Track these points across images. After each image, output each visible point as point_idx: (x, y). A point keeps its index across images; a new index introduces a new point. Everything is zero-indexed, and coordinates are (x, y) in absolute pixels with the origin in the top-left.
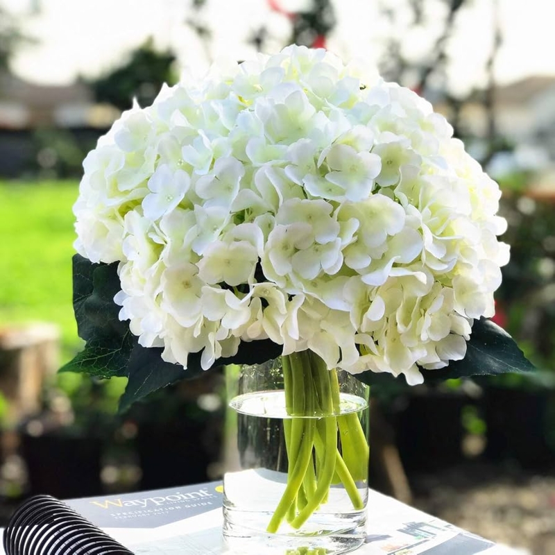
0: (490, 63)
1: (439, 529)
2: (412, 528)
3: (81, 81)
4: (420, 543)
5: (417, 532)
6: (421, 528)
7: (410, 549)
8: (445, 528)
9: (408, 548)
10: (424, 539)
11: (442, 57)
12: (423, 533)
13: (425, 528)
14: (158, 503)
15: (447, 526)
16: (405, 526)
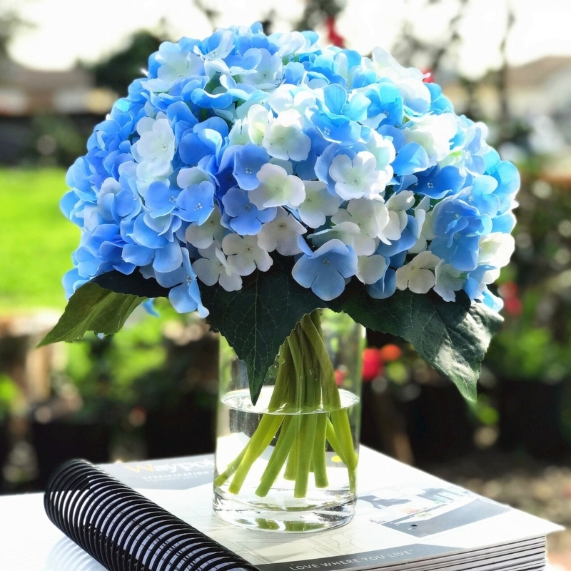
0: (503, 45)
1: (457, 494)
2: (431, 494)
3: (80, 67)
4: (439, 507)
5: (435, 496)
6: (440, 494)
7: (429, 512)
8: (464, 494)
9: (426, 511)
10: (442, 504)
11: (455, 37)
12: (441, 498)
13: (444, 494)
14: (187, 469)
15: (465, 493)
16: (424, 492)
